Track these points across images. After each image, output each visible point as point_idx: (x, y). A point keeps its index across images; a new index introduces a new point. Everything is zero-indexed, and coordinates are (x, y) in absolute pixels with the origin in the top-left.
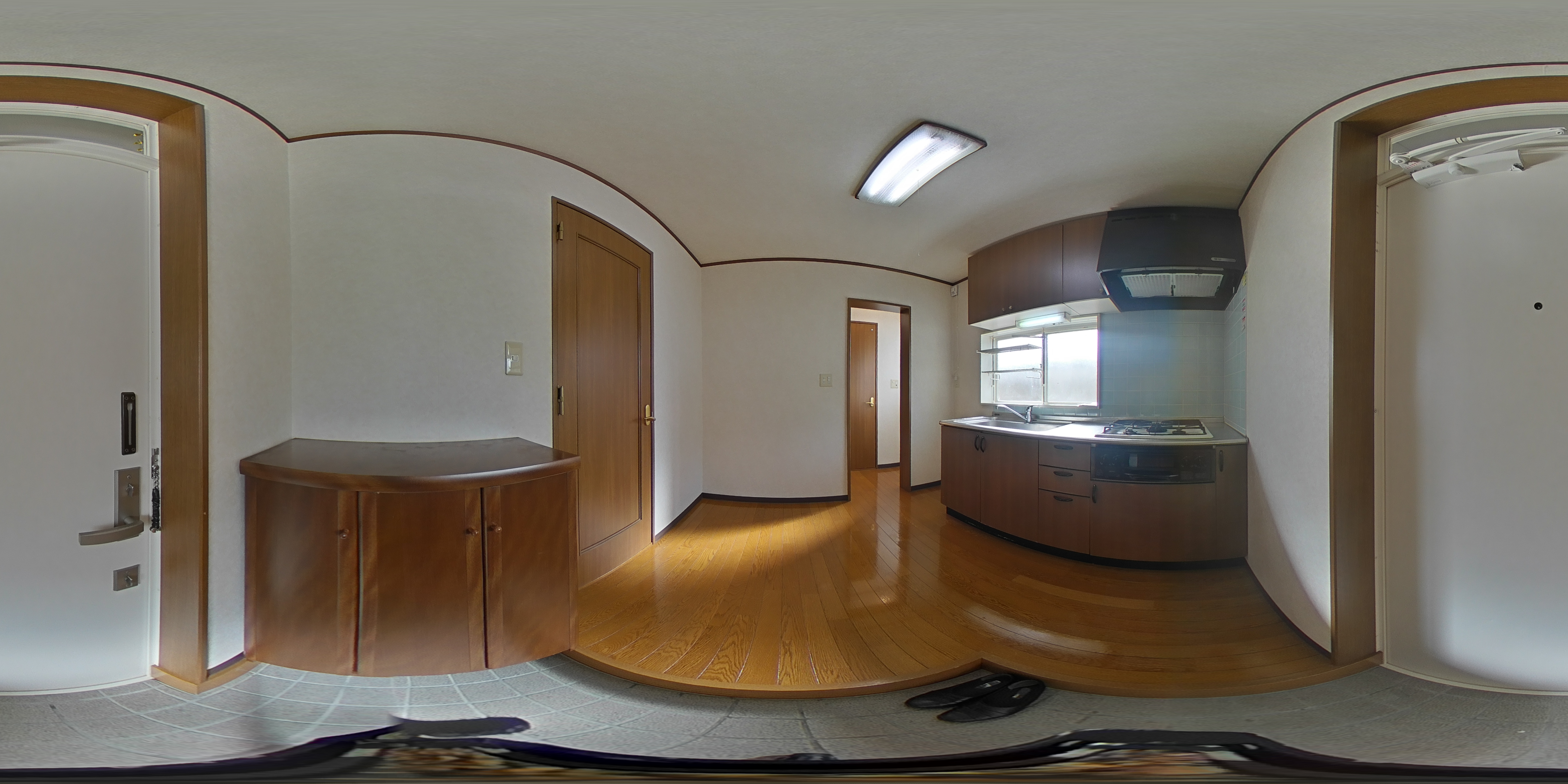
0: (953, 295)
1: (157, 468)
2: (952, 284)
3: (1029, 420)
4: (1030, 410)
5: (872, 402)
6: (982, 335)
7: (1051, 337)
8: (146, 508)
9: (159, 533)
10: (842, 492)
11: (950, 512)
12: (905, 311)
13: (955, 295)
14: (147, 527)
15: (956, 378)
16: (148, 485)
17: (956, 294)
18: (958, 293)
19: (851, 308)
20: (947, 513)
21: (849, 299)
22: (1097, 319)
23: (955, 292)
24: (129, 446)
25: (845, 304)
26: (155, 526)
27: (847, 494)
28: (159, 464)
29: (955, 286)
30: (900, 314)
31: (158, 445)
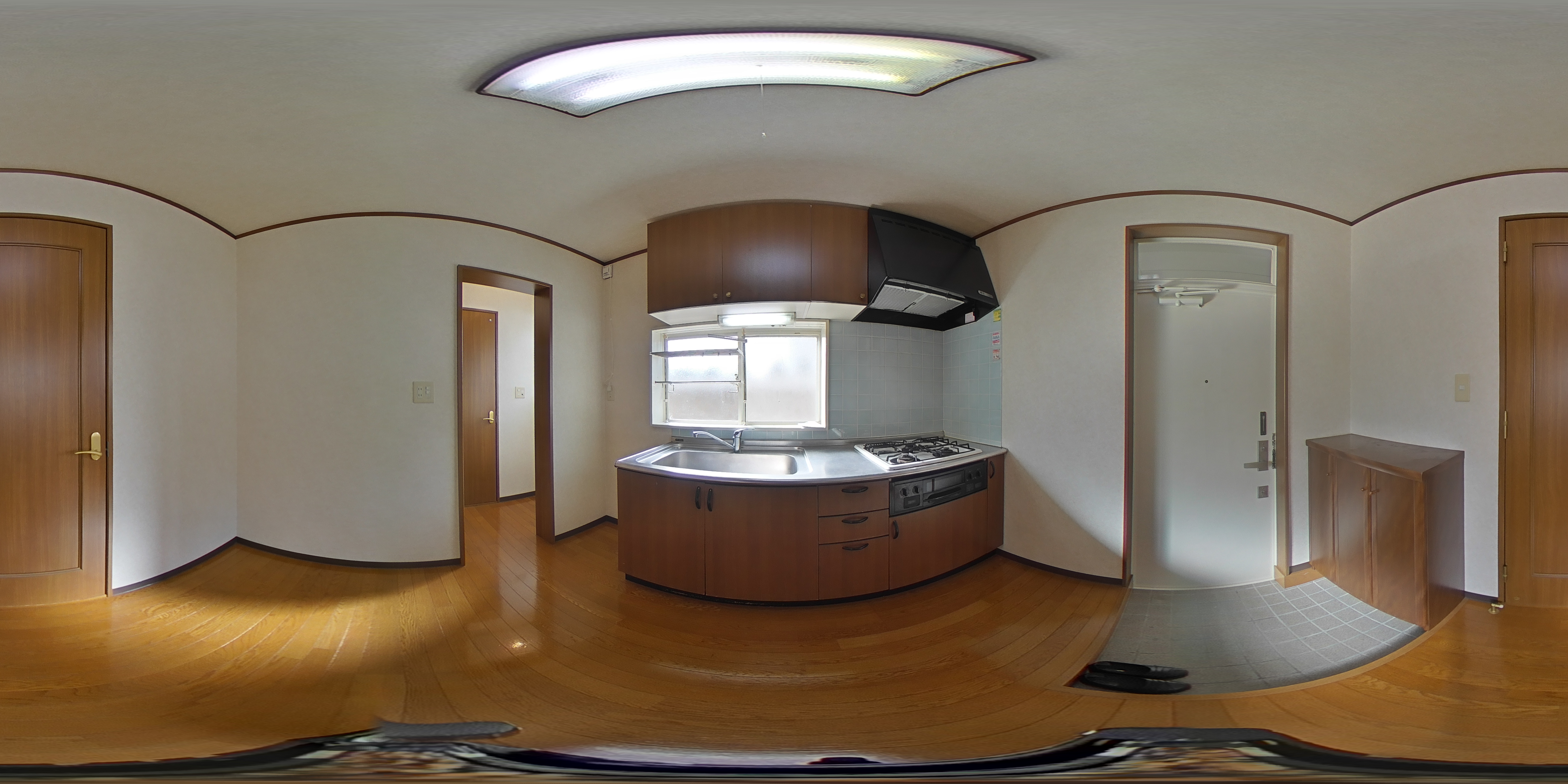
0: (604, 278)
1: (1274, 441)
2: (604, 264)
3: (737, 448)
4: (738, 436)
5: (491, 418)
6: (653, 331)
7: (751, 342)
8: (1271, 459)
9: (1275, 469)
10: (450, 553)
11: (629, 578)
12: (543, 292)
13: (608, 277)
14: (1270, 468)
15: (609, 389)
16: (1271, 448)
17: (611, 276)
18: (612, 274)
19: (463, 283)
20: (626, 579)
21: (459, 267)
22: (825, 326)
23: (610, 273)
24: (1263, 432)
25: (451, 276)
26: (1274, 466)
27: (459, 557)
28: (1275, 439)
29: (609, 266)
30: (534, 296)
31: (1275, 432)
